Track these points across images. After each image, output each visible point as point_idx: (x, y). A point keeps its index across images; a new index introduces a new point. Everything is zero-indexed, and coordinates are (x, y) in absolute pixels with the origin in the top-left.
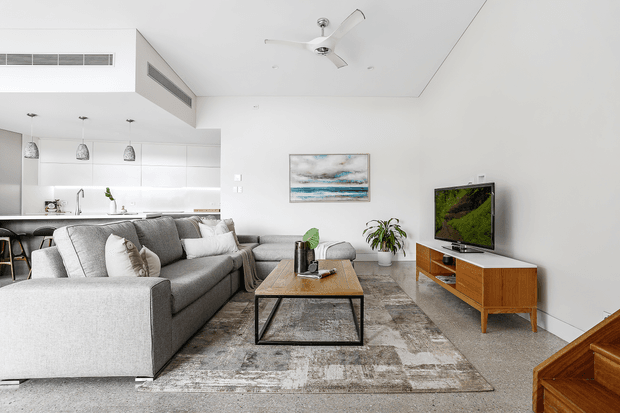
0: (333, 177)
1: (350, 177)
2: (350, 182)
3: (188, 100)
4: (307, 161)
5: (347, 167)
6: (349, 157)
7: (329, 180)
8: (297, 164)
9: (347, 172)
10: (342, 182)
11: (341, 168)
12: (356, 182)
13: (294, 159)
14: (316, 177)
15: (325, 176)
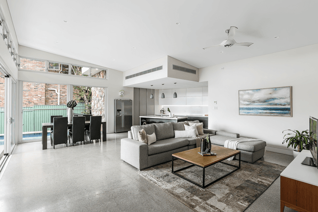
0: (265, 102)
1: (276, 101)
2: (276, 105)
3: (194, 72)
4: (248, 94)
5: (274, 96)
6: (275, 89)
7: (261, 103)
8: (242, 95)
9: (274, 99)
10: (271, 104)
11: (270, 96)
12: (281, 105)
13: (241, 92)
14: (254, 102)
15: (259, 101)
